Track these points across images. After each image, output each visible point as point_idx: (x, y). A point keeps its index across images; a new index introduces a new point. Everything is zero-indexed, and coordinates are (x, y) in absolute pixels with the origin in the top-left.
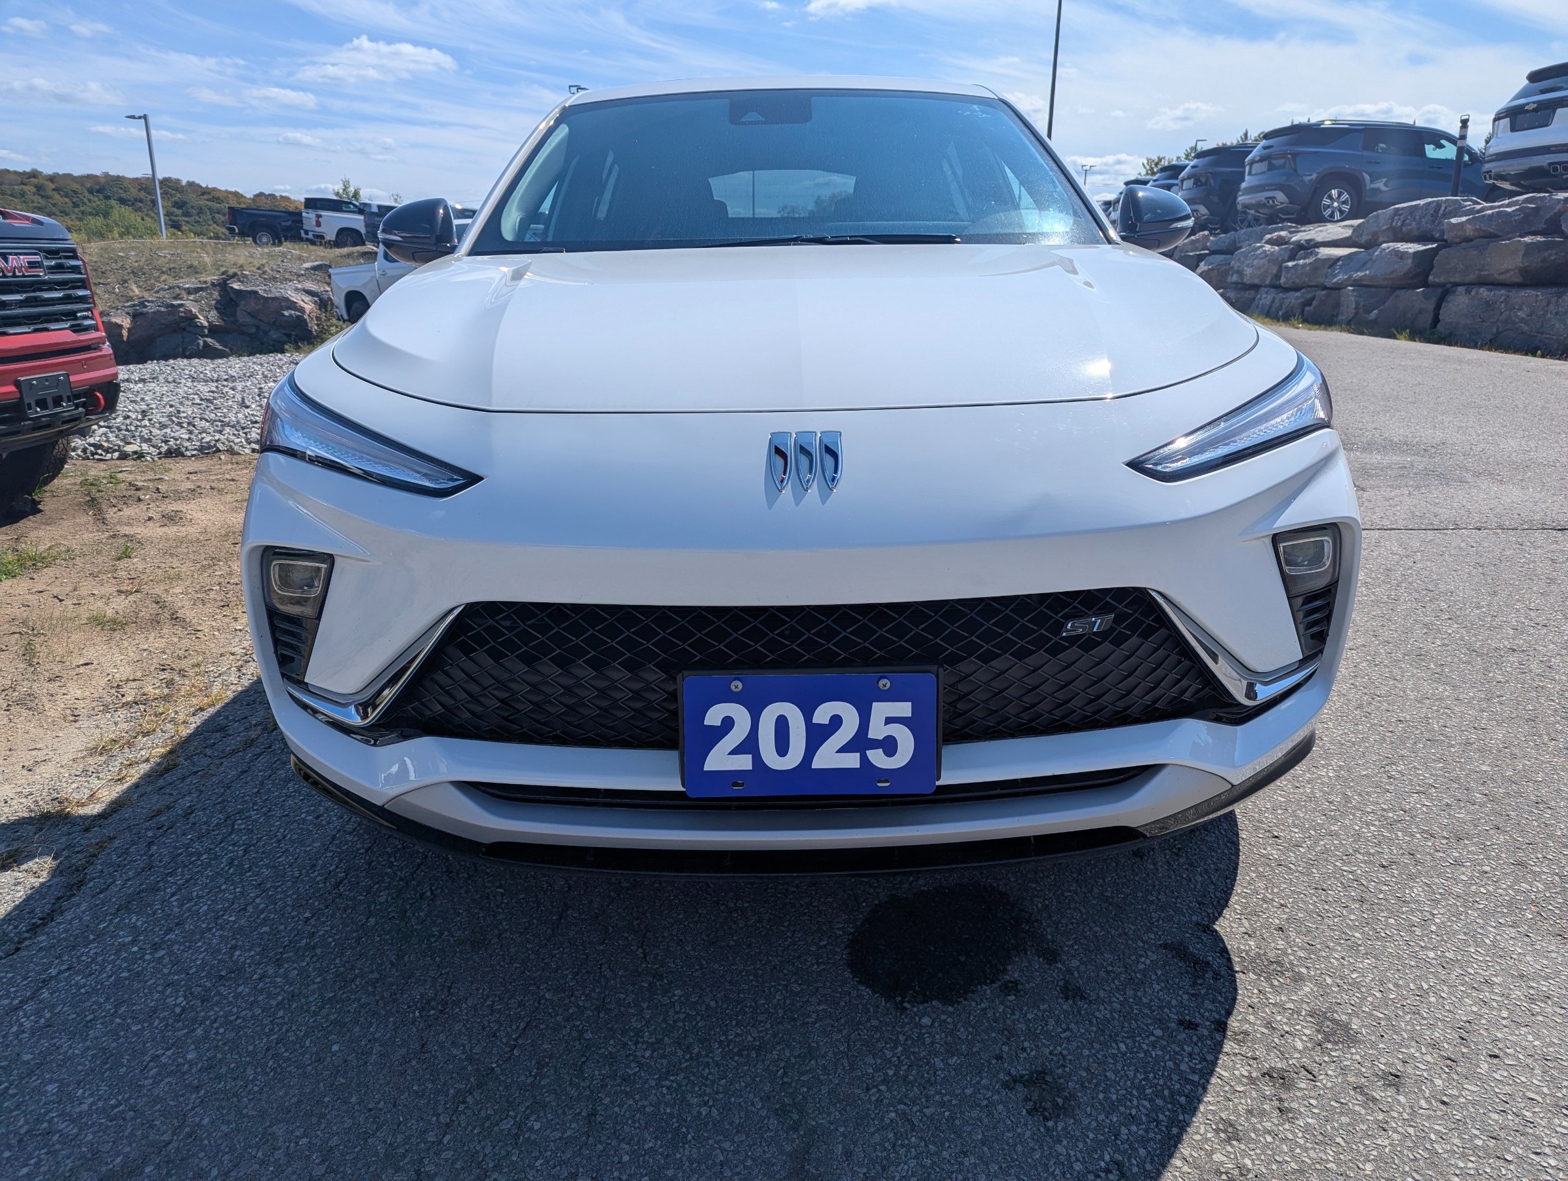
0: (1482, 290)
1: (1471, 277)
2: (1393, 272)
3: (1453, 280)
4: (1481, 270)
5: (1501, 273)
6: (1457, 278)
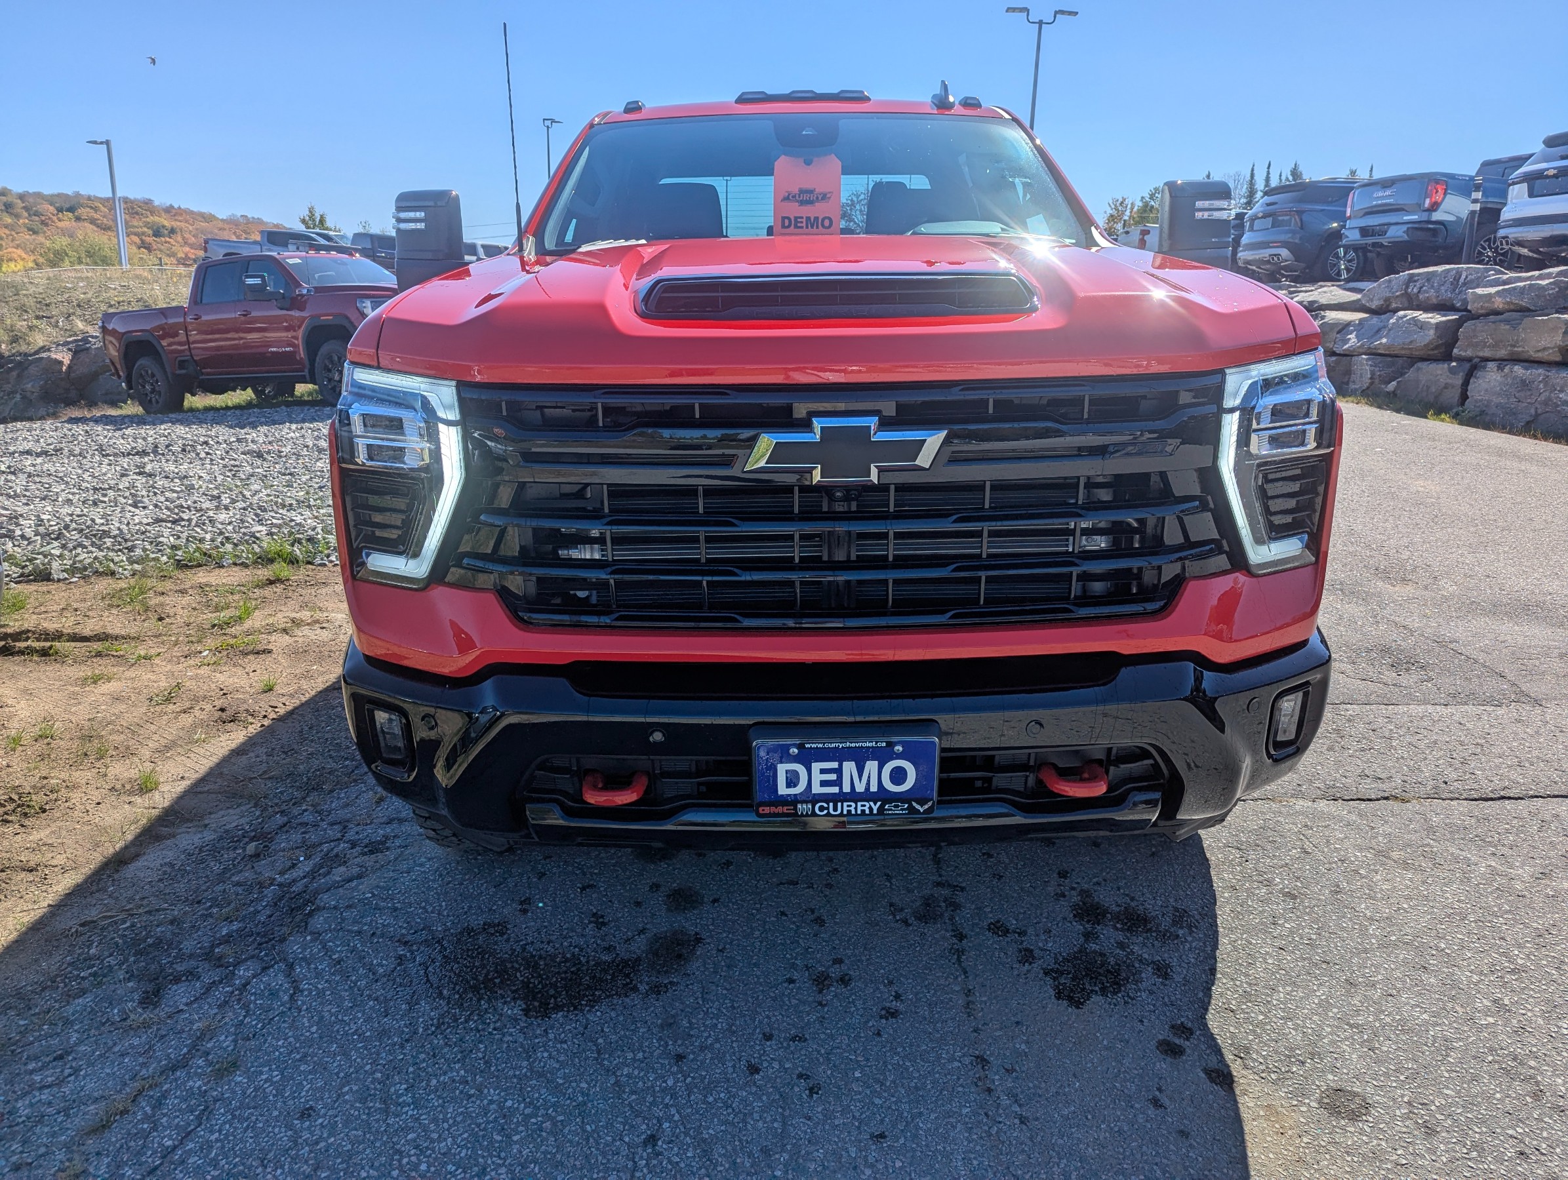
0: (1516, 367)
1: (1502, 353)
2: (1411, 342)
3: (1481, 354)
4: (1515, 346)
5: (1538, 351)
6: (1487, 353)
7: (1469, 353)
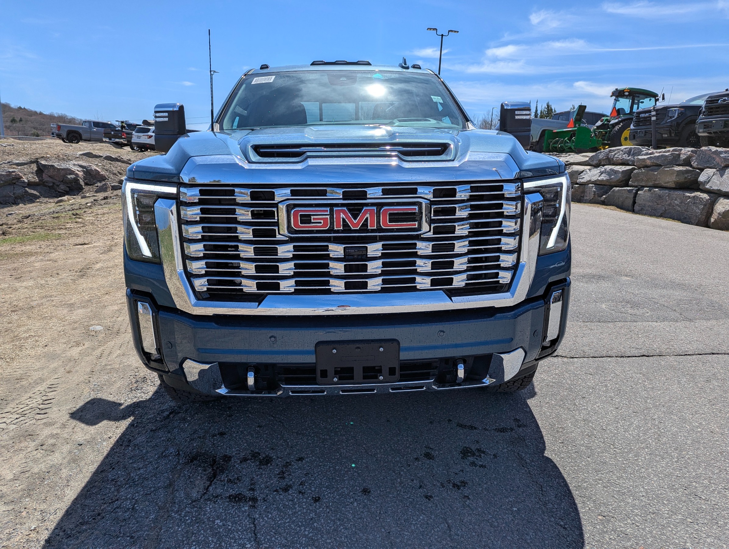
0: (656, 190)
1: (650, 184)
2: (612, 179)
3: (641, 184)
4: (656, 181)
5: (665, 183)
6: (643, 184)
7: (636, 184)
